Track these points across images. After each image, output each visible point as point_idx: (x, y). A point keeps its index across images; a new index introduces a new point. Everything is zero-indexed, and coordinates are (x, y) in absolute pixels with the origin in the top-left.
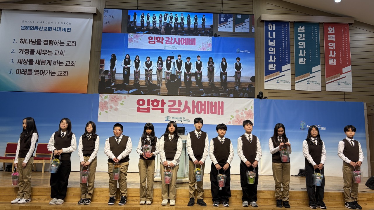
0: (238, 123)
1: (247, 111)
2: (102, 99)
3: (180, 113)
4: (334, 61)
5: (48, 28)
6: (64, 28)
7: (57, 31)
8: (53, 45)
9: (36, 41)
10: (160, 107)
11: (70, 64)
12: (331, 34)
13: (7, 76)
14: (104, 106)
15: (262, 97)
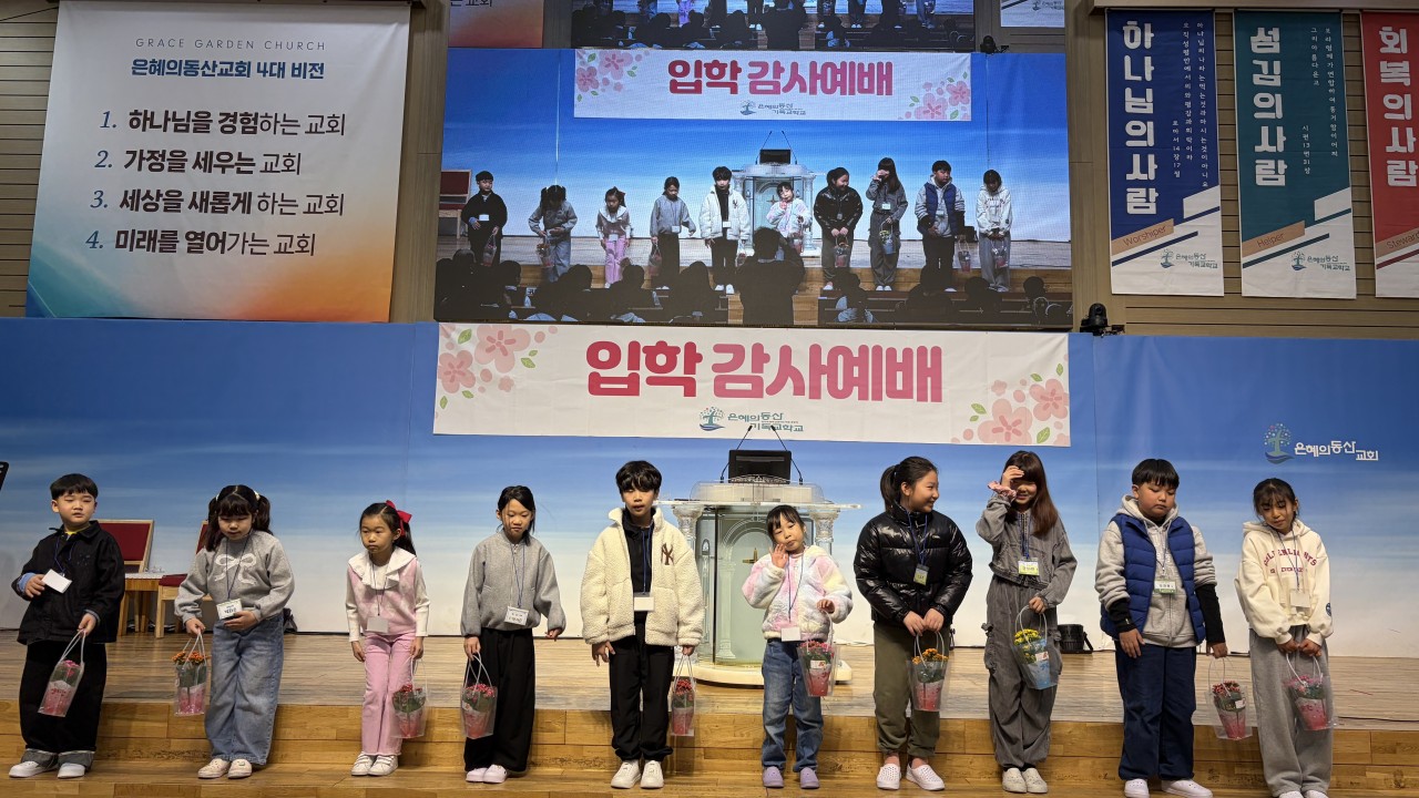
0: (1002, 435)
1: (1043, 384)
2: (451, 345)
3: (761, 396)
4: (1407, 170)
5: (235, 66)
6: (297, 66)
7: (271, 75)
8: (255, 132)
9: (193, 117)
10: (679, 371)
11: (324, 208)
12: (1391, 58)
13: (82, 259)
14: (460, 373)
15: (1105, 324)
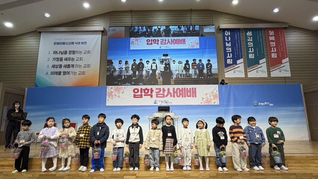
0: (207, 103)
1: (214, 94)
2: (109, 90)
3: (164, 97)
4: (275, 55)
5: (71, 43)
6: (82, 42)
7: (78, 44)
8: (75, 54)
9: (64, 52)
10: (149, 93)
11: (87, 66)
12: (271, 36)
13: (45, 77)
14: (111, 95)
15: (224, 83)
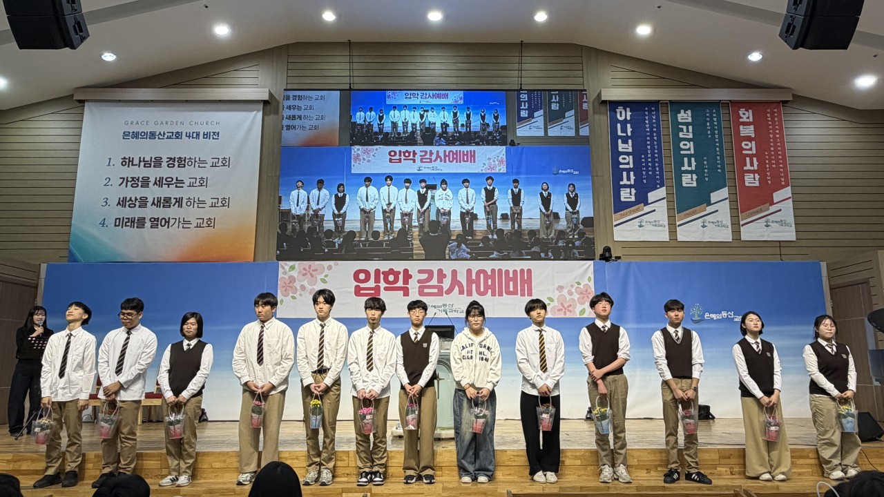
0: (562, 312)
1: (581, 286)
2: (285, 273)
3: (443, 295)
4: (754, 178)
5: (174, 134)
6: (206, 133)
7: (193, 138)
8: (184, 167)
9: (153, 160)
10: (400, 284)
11: (220, 204)
12: (745, 124)
13: (96, 232)
14: (289, 287)
15: (611, 256)
